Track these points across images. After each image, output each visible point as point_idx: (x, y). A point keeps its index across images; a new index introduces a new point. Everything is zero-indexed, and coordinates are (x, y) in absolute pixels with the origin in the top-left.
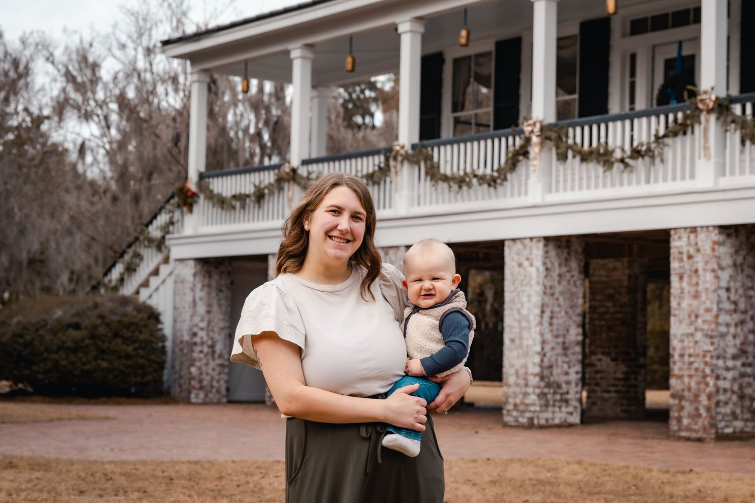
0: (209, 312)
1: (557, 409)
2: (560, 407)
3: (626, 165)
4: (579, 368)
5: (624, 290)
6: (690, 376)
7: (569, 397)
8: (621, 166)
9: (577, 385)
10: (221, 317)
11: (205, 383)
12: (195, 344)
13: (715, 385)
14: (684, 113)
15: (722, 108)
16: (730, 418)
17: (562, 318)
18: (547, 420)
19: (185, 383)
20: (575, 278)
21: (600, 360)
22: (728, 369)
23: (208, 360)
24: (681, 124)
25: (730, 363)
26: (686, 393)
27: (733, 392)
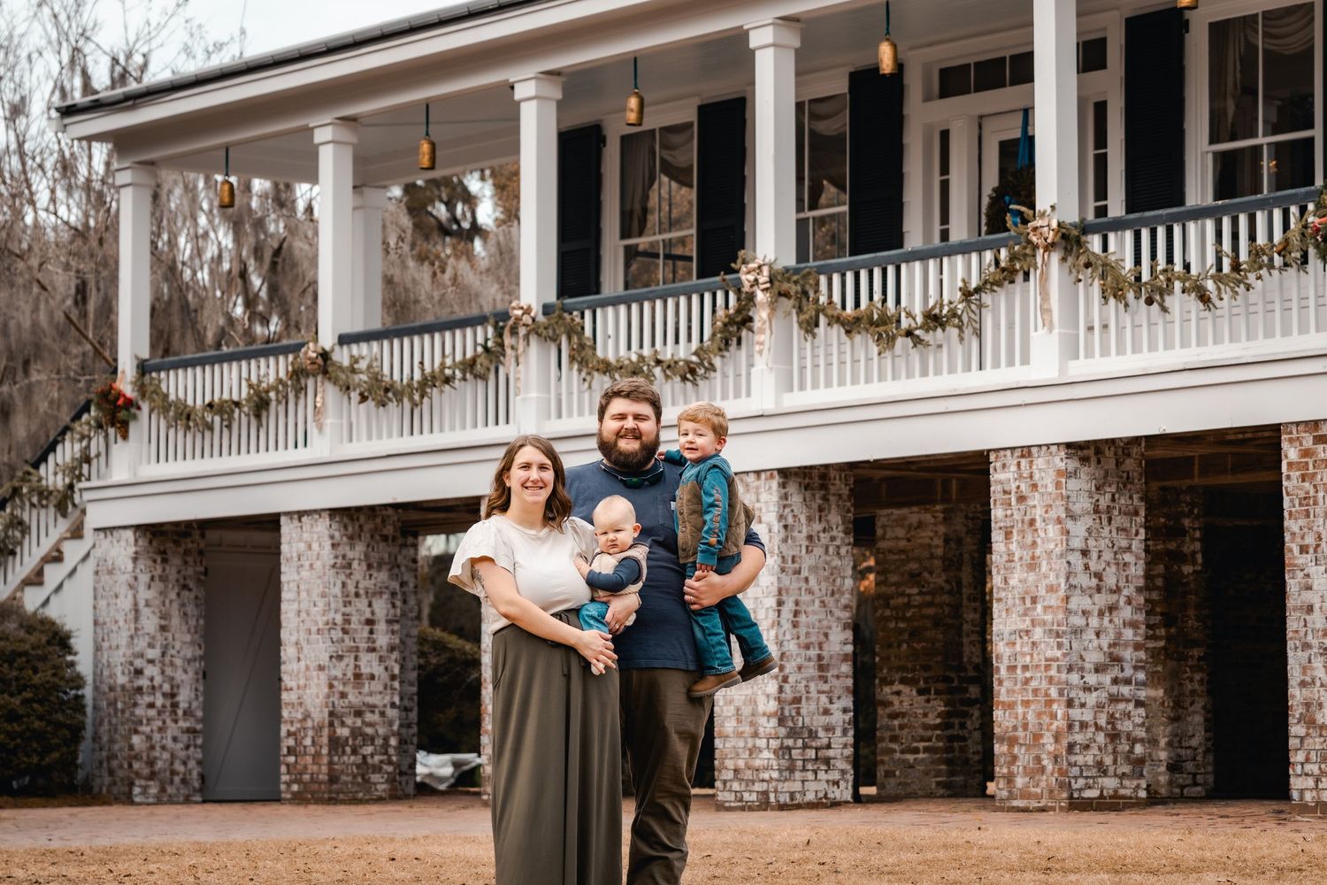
0: (163, 628)
1: (810, 776)
2: (815, 772)
3: (918, 341)
4: (848, 702)
5: (937, 563)
6: (1026, 703)
7: (831, 753)
8: (909, 341)
9: (845, 732)
10: (188, 638)
11: (160, 764)
12: (139, 690)
13: (1067, 717)
14: (1010, 249)
15: (1070, 241)
16: (1094, 772)
17: (814, 613)
18: (792, 795)
19: (121, 767)
20: (838, 542)
21: (898, 693)
22: (1087, 689)
23: (164, 722)
24: (1003, 270)
25: (1092, 679)
26: (1020, 733)
27: (1098, 728)
